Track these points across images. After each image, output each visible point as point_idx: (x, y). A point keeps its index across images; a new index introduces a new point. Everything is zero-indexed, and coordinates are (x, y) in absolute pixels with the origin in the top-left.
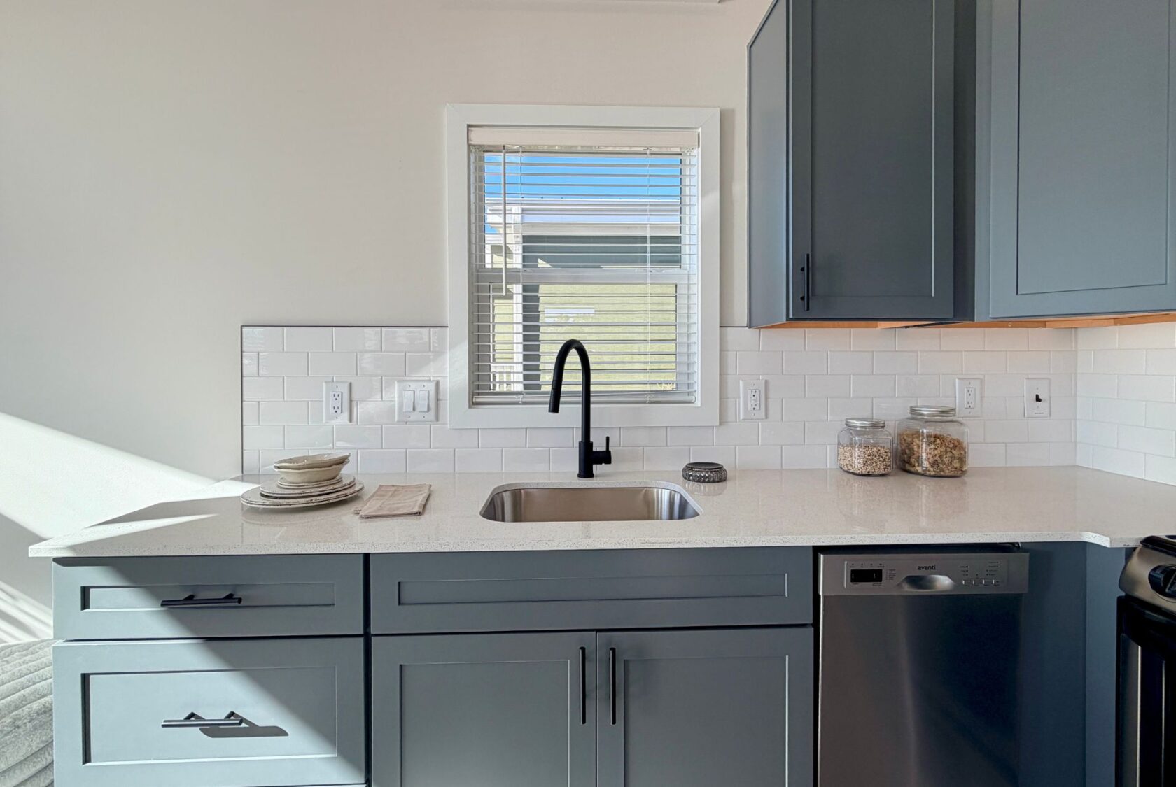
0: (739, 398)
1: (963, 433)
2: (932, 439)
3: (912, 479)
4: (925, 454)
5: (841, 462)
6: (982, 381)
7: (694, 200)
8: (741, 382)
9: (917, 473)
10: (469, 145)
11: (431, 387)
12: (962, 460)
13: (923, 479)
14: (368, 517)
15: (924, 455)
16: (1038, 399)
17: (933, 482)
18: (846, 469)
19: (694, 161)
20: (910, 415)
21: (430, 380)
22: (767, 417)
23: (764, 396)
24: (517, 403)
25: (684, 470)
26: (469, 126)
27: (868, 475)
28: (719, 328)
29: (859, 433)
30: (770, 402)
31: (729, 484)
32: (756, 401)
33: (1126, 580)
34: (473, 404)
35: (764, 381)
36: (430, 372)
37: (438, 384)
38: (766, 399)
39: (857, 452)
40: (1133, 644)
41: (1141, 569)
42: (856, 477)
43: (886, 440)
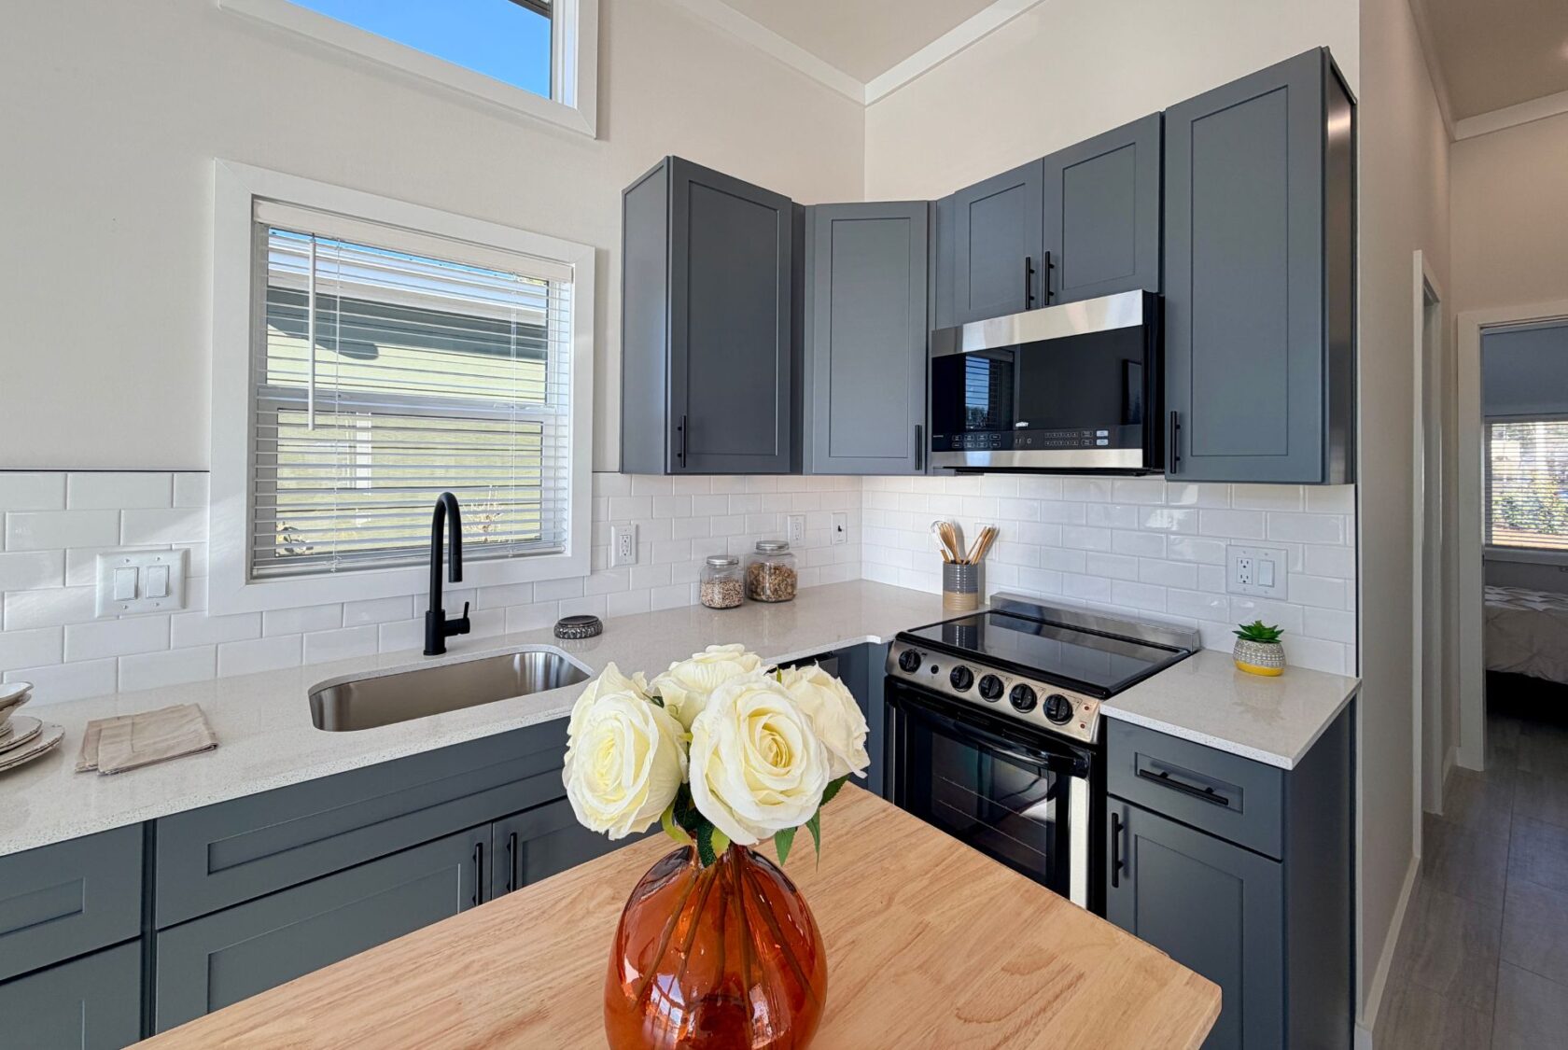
0: (611, 545)
1: (794, 564)
2: (772, 571)
3: (758, 606)
4: (768, 583)
5: (704, 598)
6: (805, 516)
7: (564, 337)
8: (613, 528)
9: (762, 601)
10: (253, 223)
11: (175, 562)
12: (793, 586)
13: (765, 605)
14: (117, 772)
15: (767, 585)
16: (840, 530)
17: (774, 607)
18: (707, 604)
19: (566, 295)
20: (756, 551)
21: (171, 549)
22: (637, 562)
23: (634, 542)
24: (328, 571)
25: (556, 628)
26: (254, 197)
27: (727, 608)
28: (591, 474)
29: (719, 571)
30: (641, 548)
31: (605, 637)
32: (627, 547)
33: (889, 665)
34: (252, 578)
35: (634, 527)
36: (174, 536)
37: (186, 556)
38: (637, 543)
39: (717, 589)
40: (891, 707)
41: (896, 656)
42: (716, 611)
43: (739, 574)
